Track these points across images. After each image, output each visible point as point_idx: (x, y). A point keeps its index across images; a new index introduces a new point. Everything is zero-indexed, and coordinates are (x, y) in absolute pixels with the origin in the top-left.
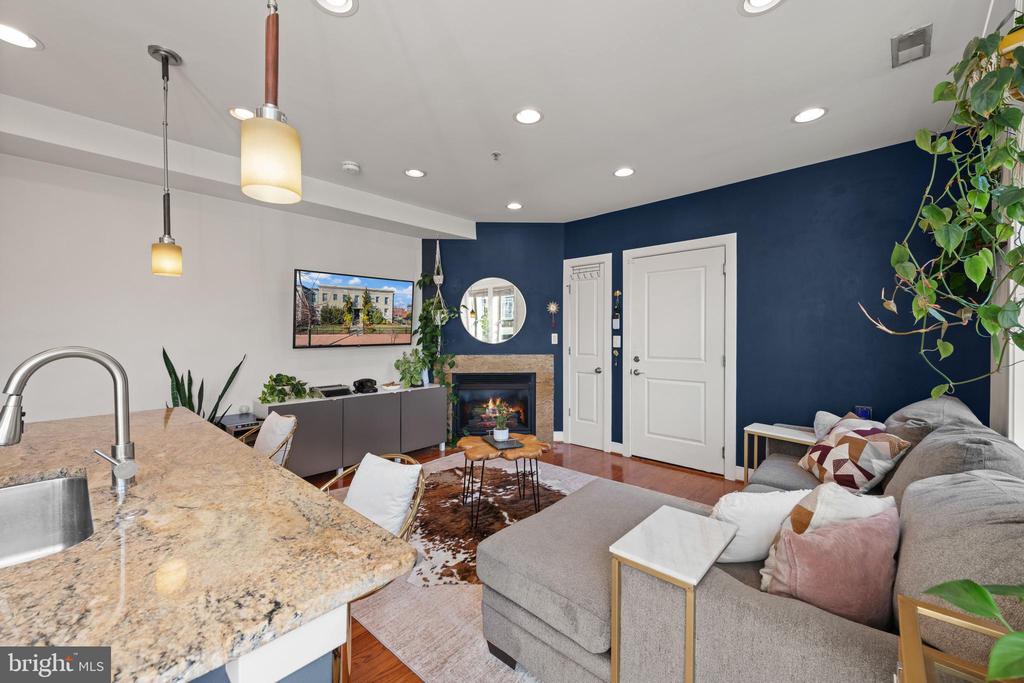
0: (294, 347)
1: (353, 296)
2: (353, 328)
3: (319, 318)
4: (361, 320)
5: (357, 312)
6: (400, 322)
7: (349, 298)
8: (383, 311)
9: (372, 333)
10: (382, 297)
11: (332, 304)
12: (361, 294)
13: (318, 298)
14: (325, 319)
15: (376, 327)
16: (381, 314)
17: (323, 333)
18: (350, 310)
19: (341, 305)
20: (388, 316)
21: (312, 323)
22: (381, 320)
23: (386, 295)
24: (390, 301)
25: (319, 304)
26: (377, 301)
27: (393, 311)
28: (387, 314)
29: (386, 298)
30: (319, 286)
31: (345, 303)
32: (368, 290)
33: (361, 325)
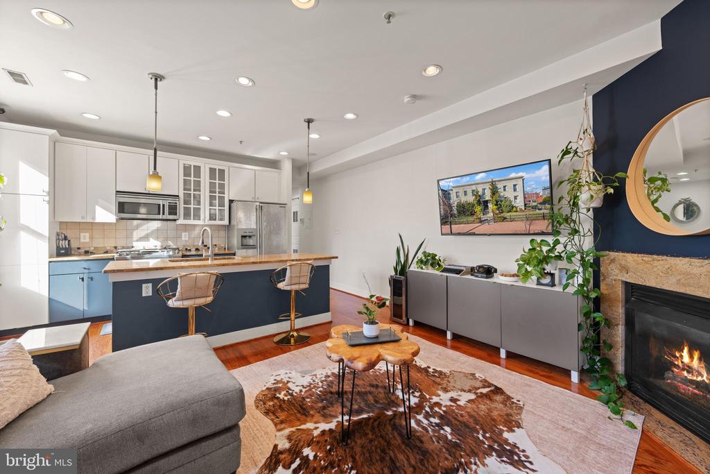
0: (442, 235)
1: (480, 190)
2: (484, 218)
3: (455, 212)
4: (490, 210)
5: (486, 203)
6: (534, 208)
7: (477, 192)
8: (512, 199)
9: (503, 221)
10: (510, 185)
11: (464, 199)
12: (488, 187)
13: (453, 196)
14: (459, 212)
15: (507, 215)
16: (511, 202)
17: (459, 224)
18: (479, 203)
19: (471, 199)
20: (520, 203)
22: (511, 208)
23: (514, 182)
24: (519, 188)
25: (454, 200)
26: (505, 190)
27: (525, 198)
28: (518, 201)
29: (515, 185)
30: (453, 187)
31: (474, 197)
32: (495, 181)
33: (491, 215)
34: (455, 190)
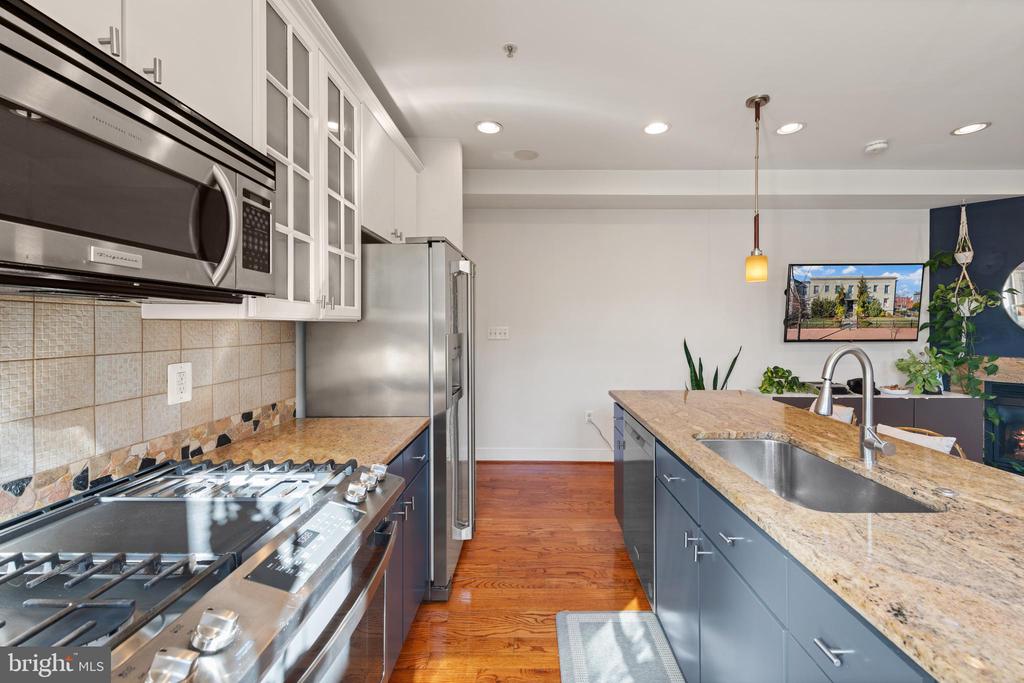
0: (786, 341)
1: (847, 287)
2: (845, 321)
3: (809, 312)
4: (854, 312)
5: (851, 303)
6: (904, 314)
7: (842, 289)
8: (882, 301)
9: (868, 326)
10: (881, 285)
11: (823, 296)
12: (856, 284)
13: (810, 290)
14: (815, 313)
15: (873, 319)
16: (879, 304)
17: (813, 327)
18: (842, 302)
19: (832, 296)
20: (889, 307)
21: (803, 317)
22: (880, 312)
23: (887, 283)
24: (891, 290)
25: (810, 297)
26: (875, 290)
27: (895, 301)
28: (887, 305)
29: (887, 286)
30: (812, 279)
31: (837, 295)
32: (866, 279)
33: (855, 318)
34: (813, 284)
